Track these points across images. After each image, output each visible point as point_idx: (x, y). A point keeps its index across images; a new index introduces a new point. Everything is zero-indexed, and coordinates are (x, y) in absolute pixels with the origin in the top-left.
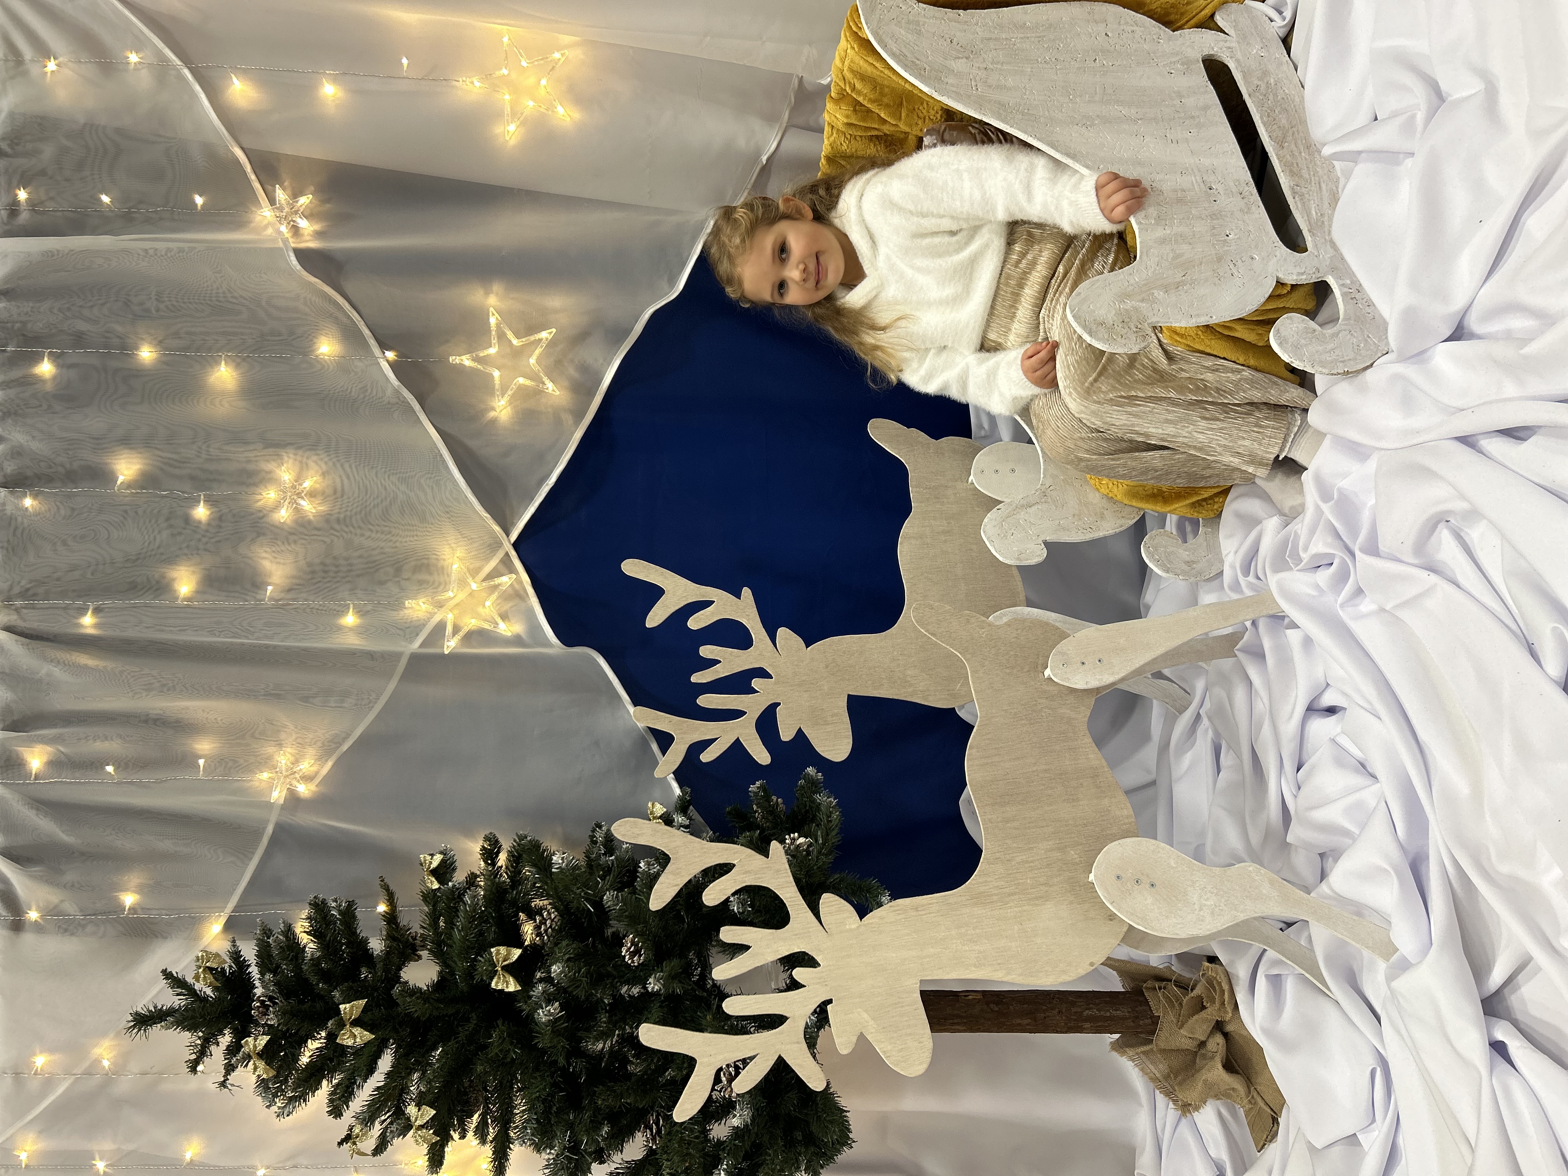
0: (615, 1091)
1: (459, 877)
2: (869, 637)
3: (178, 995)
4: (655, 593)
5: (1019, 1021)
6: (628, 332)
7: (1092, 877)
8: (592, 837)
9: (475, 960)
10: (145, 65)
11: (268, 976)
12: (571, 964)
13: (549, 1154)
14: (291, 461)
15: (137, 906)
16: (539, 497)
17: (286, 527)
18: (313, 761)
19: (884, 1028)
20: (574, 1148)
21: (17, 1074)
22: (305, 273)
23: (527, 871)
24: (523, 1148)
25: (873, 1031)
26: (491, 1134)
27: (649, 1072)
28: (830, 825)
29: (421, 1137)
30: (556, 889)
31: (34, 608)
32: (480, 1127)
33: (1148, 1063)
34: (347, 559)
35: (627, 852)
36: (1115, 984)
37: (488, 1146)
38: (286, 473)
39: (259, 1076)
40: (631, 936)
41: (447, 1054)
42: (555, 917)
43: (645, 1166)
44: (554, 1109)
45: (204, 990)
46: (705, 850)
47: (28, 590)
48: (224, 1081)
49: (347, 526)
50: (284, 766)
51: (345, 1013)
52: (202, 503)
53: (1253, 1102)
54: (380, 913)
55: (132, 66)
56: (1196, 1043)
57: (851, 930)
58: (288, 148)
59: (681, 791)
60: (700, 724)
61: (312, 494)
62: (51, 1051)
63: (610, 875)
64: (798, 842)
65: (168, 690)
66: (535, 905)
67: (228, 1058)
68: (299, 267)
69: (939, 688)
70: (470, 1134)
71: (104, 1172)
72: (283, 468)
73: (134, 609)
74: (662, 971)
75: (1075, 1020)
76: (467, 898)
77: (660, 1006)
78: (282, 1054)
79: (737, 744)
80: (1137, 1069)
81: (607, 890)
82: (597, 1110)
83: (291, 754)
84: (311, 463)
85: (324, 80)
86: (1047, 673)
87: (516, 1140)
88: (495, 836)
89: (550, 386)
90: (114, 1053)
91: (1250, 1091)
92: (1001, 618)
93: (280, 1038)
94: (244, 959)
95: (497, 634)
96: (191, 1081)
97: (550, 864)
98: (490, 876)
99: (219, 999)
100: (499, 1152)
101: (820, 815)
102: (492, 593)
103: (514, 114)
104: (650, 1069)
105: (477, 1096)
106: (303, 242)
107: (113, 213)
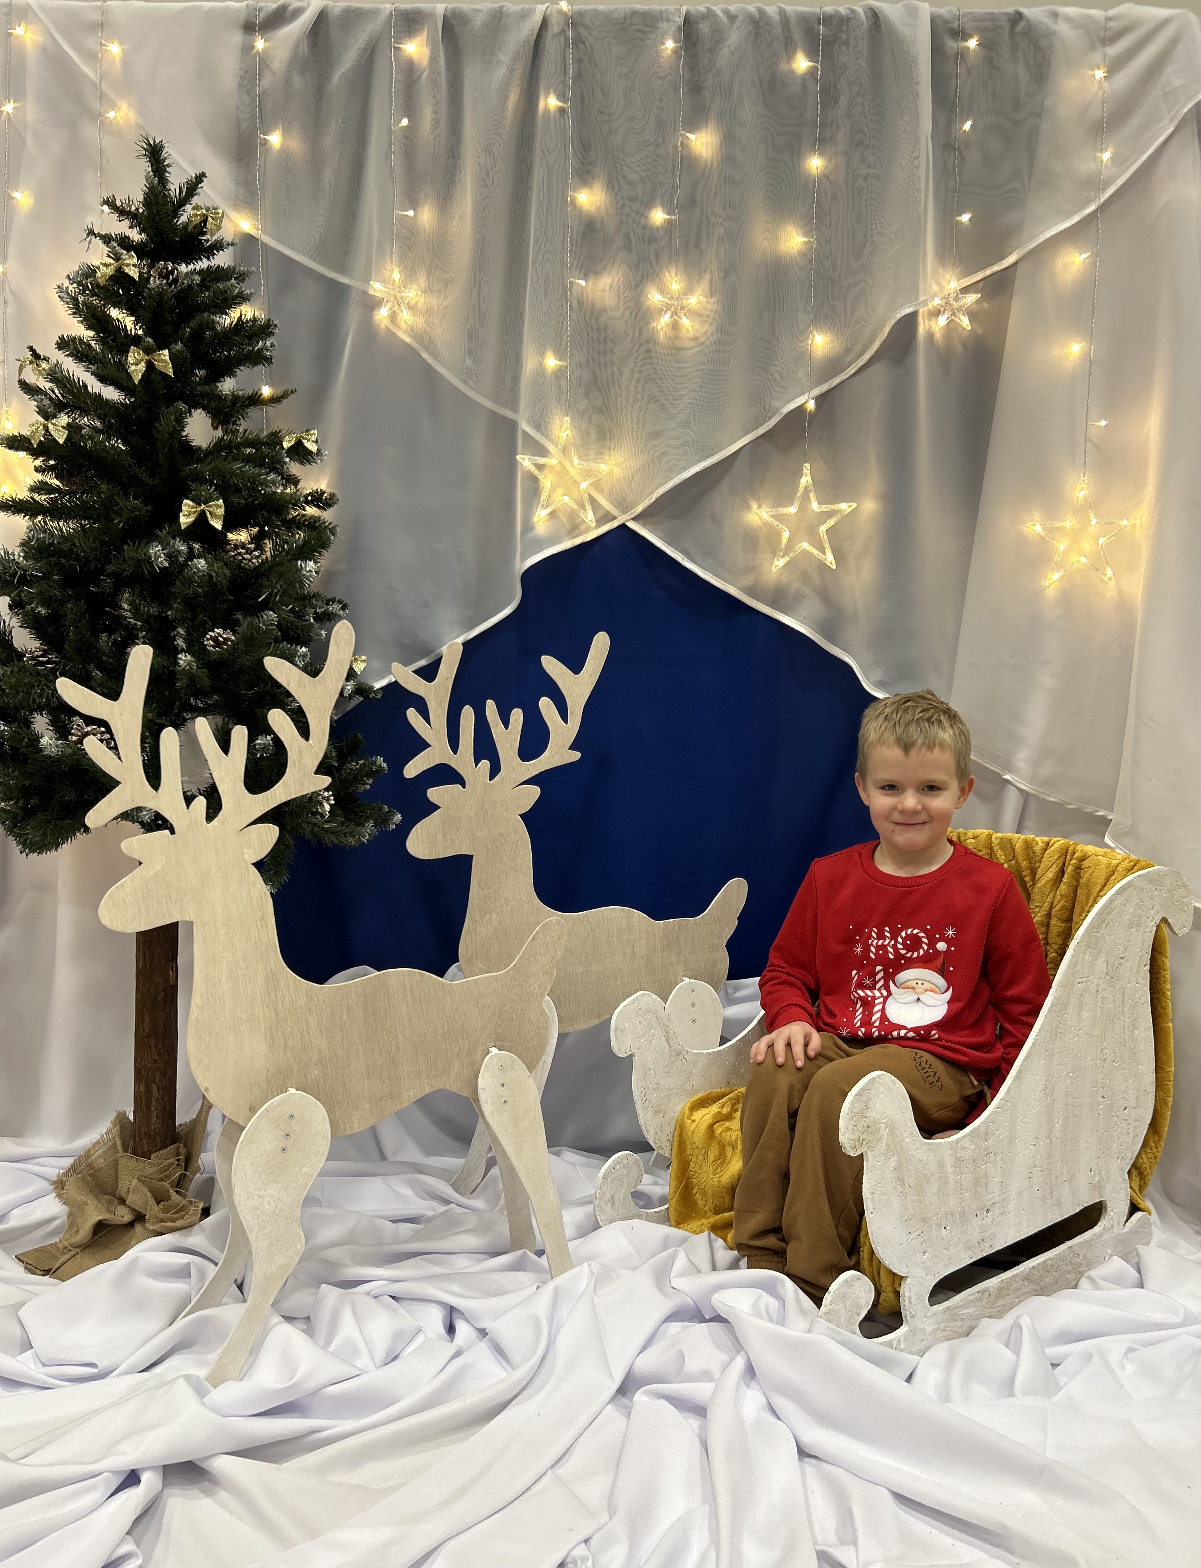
0: (80, 620)
1: (294, 468)
2: (530, 877)
3: (180, 188)
4: (576, 665)
5: (147, 1020)
6: (831, 640)
7: (292, 1091)
8: (333, 600)
9: (211, 484)
10: (1099, 167)
11: (197, 279)
12: (206, 578)
13: (19, 555)
14: (709, 306)
15: (268, 146)
16: (671, 551)
17: (642, 299)
18: (410, 324)
19: (146, 886)
20: (25, 580)
21: (102, 25)
22: (893, 321)
23: (300, 535)
24: (25, 529)
25: (144, 874)
26: (39, 497)
27: (99, 654)
28: (342, 836)
29: (37, 429)
30: (281, 564)
31: (565, 49)
32: (46, 487)
33: (104, 1148)
34: (611, 362)
35: (318, 635)
36: (183, 1116)
37: (28, 494)
38: (695, 300)
40: (233, 638)
41: (118, 456)
42: (252, 563)
43: (6, 649)
44: (63, 561)
45: (185, 214)
46: (323, 712)
47: (583, 43)
48: (94, 234)
49: (643, 360)
50: (407, 294)
51: (160, 355)
52: (668, 217)
53: (65, 1251)
54: (260, 389)
55: (1099, 155)
56: (124, 1195)
57: (243, 854)
58: (1017, 308)
59: (378, 689)
60: (444, 708)
61: (675, 326)
62: (125, 59)
63: (294, 617)
64: (325, 804)
65: (483, 180)
66: (266, 544)
67: (116, 238)
68: (899, 316)
69: (478, 946)
70: (39, 477)
71: (2, 112)
72: (702, 297)
73: (563, 147)
74: (198, 668)
75: (147, 1076)
76: (272, 476)
77: (165, 666)
78: (120, 291)
79: (426, 745)
80: (99, 1137)
81: (279, 615)
82: (62, 603)
83: (417, 302)
84: (706, 326)
85: (1083, 345)
86: (494, 1051)
87: (33, 522)
88: (334, 503)
89: (780, 563)
90: (121, 122)
91: (76, 1247)
92: (548, 1008)
93: (136, 291)
94: (215, 254)
95: (535, 509)
96: (94, 199)
97: (306, 558)
98: (295, 499)
99: (176, 229)
100: (22, 505)
101: (352, 826)
102: (577, 503)
103: (1052, 531)
104: (102, 656)
105: (77, 483)
106: (924, 320)
107: (953, 133)
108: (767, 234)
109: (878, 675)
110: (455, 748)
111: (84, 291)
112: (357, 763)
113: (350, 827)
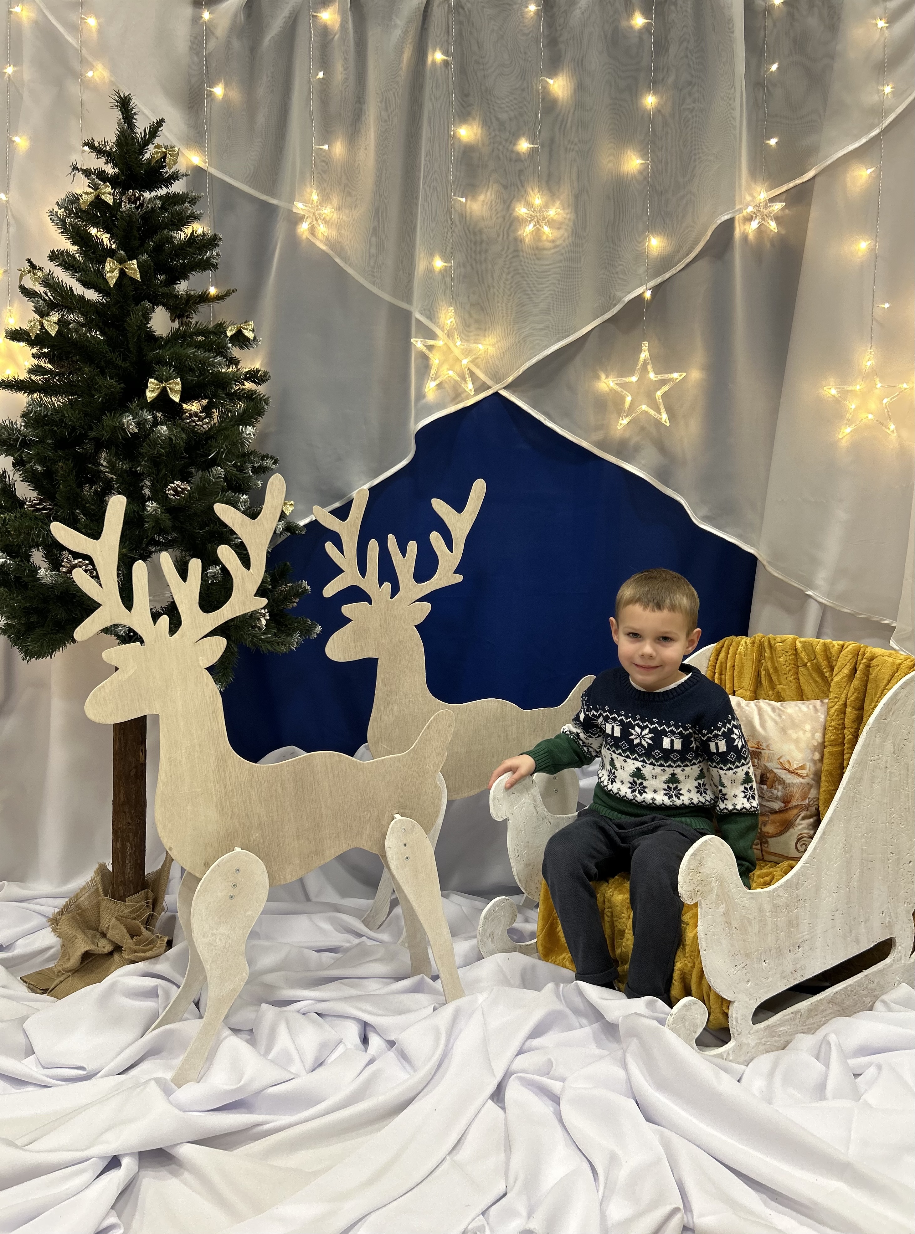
0: (69, 476)
1: (235, 351)
3: (145, 131)
4: (459, 506)
5: (124, 791)
6: (666, 484)
8: (267, 456)
9: (171, 365)
10: (882, 98)
11: (159, 203)
13: (21, 424)
14: (564, 216)
16: (536, 413)
17: (512, 212)
18: (326, 235)
20: (25, 444)
21: (82, 3)
22: (714, 226)
23: (240, 405)
24: (25, 403)
26: (35, 378)
27: (84, 502)
28: (276, 645)
29: (34, 324)
30: (226, 429)
31: (448, 13)
32: (40, 370)
33: (89, 892)
34: (485, 260)
35: (255, 484)
36: (151, 868)
37: (27, 376)
38: (555, 212)
39: (81, 196)
40: (189, 488)
41: (98, 344)
42: (204, 428)
43: (11, 498)
44: (56, 429)
45: (149, 152)
47: (463, 8)
48: (78, 169)
49: (511, 258)
50: (323, 212)
51: (130, 264)
52: (532, 146)
53: (59, 974)
54: (208, 289)
55: (881, 88)
56: (105, 930)
58: (815, 213)
59: (302, 526)
61: (538, 233)
62: (100, 30)
63: (237, 471)
64: (262, 619)
65: (383, 120)
66: (214, 412)
67: (95, 171)
68: (719, 222)
70: (36, 362)
71: (4, 73)
72: (559, 210)
73: (447, 93)
74: (162, 512)
75: (123, 836)
76: (219, 359)
77: (134, 511)
78: (98, 214)
79: (341, 571)
80: (87, 883)
81: (225, 469)
82: (55, 462)
84: (562, 232)
85: (870, 242)
87: (31, 398)
88: (267, 380)
89: (624, 421)
90: (98, 81)
91: (68, 972)
93: (111, 213)
94: (172, 183)
95: (426, 381)
96: (77, 142)
97: (246, 424)
98: (236, 377)
99: (141, 164)
100: (22, 385)
101: (283, 636)
102: (459, 376)
103: (845, 394)
104: (86, 503)
105: (65, 366)
106: (739, 225)
107: (762, 74)
108: (611, 158)
109: (704, 511)
110: (363, 574)
111: (70, 215)
112: (286, 586)
113: (282, 637)
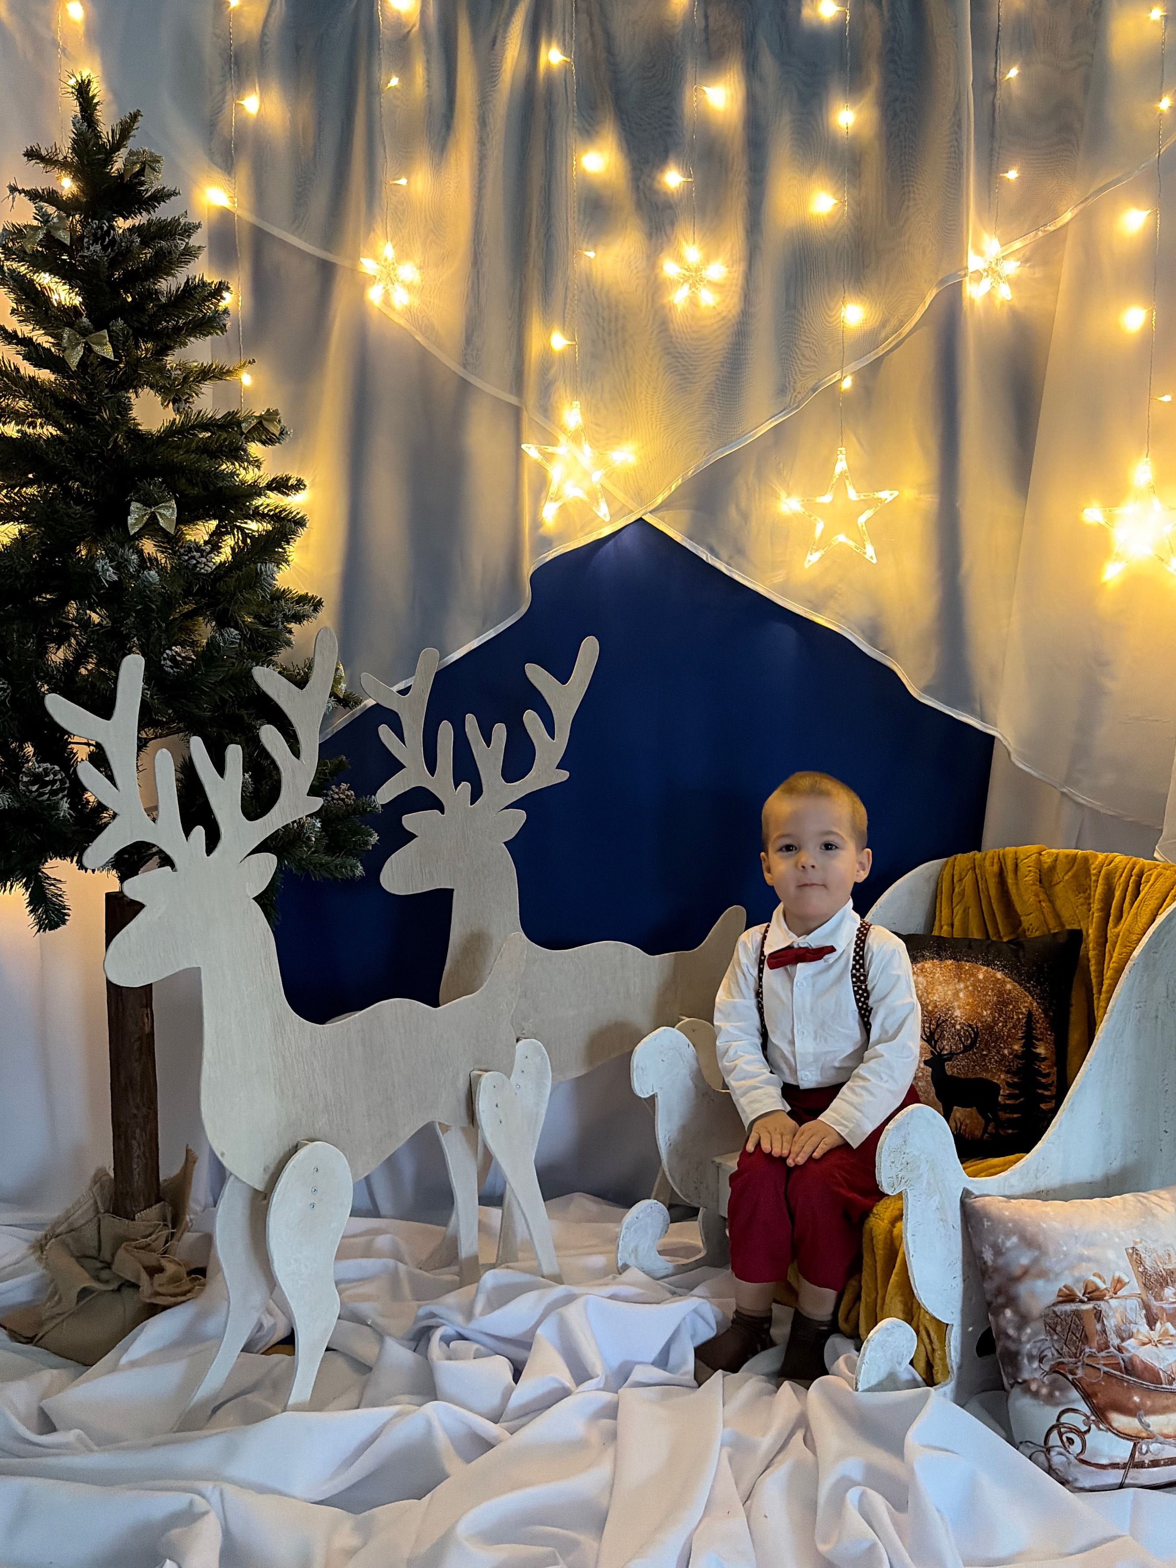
5: (123, 1070)
10: (1156, 116)
12: (156, 593)
14: (731, 275)
15: (243, 111)
16: (694, 546)
17: (657, 271)
18: (406, 304)
22: (934, 291)
33: (85, 1209)
34: (623, 335)
38: (717, 270)
50: (402, 271)
52: (684, 180)
55: (1155, 103)
61: (694, 299)
72: (722, 267)
75: (126, 1132)
83: (413, 280)
84: (728, 297)
85: (1148, 312)
89: (814, 557)
95: (542, 504)
102: (589, 496)
103: (1112, 519)
107: (996, 82)
108: (793, 198)
109: (926, 680)
